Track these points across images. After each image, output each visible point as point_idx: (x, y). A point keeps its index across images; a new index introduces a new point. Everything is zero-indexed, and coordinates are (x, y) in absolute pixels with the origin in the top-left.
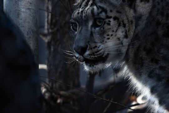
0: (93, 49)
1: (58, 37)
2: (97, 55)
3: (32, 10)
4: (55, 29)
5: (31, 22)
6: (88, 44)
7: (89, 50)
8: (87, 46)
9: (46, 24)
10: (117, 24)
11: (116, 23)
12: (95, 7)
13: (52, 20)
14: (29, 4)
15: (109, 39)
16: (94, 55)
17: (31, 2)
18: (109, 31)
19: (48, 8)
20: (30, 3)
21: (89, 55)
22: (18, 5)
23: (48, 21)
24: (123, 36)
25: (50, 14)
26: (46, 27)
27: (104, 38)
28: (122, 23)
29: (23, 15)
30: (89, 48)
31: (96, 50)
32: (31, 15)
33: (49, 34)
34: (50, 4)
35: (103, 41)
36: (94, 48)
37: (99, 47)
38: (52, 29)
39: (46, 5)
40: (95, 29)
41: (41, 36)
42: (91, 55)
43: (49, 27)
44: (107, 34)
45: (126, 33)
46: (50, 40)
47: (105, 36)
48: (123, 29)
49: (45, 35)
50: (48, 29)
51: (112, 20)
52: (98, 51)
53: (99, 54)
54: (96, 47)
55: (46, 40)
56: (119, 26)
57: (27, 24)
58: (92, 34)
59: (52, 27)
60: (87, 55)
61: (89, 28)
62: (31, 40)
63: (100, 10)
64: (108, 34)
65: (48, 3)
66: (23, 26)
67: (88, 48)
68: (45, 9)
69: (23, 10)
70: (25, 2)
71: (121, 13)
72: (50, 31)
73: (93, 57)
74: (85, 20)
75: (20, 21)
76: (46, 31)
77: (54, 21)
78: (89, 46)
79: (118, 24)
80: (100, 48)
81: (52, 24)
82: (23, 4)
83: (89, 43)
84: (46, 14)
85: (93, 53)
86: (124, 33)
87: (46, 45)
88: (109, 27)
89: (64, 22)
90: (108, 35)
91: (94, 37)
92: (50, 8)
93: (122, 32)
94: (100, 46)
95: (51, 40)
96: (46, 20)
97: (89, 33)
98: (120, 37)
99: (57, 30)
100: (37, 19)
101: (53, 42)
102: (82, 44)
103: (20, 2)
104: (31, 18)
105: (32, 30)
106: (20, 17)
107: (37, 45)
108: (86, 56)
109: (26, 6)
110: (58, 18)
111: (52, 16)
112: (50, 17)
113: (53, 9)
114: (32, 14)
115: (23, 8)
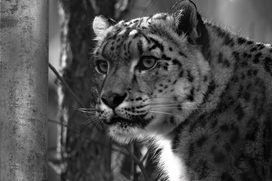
0: (135, 101)
1: (79, 165)
2: (138, 112)
3: (36, 122)
4: (74, 153)
5: (34, 141)
6: (128, 92)
7: (127, 101)
8: (126, 95)
9: (59, 145)
10: (177, 71)
11: (176, 69)
12: (144, 40)
13: (68, 139)
14: (32, 112)
15: (161, 91)
16: (134, 112)
17: (35, 109)
18: (164, 80)
19: (62, 119)
20: (34, 111)
21: (126, 109)
22: (14, 113)
23: (62, 140)
24: (184, 96)
25: (65, 129)
26: (59, 150)
27: (155, 88)
28: (186, 72)
29: (22, 130)
30: (129, 98)
31: (139, 103)
32: (34, 130)
33: (63, 160)
34: (66, 112)
35: (152, 94)
36: (137, 99)
37: (144, 101)
38: (68, 152)
39: (59, 114)
40: (140, 72)
41: (51, 164)
42: (129, 110)
43: (64, 149)
44: (160, 83)
45: (192, 92)
46: (64, 171)
47: (157, 85)
48: (188, 84)
49: (57, 162)
50: (62, 153)
51: (170, 63)
52: (142, 107)
53: (142, 112)
54: (140, 99)
55: (59, 170)
56: (181, 75)
57: (28, 144)
58: (135, 78)
59: (69, 149)
60: (123, 108)
61: (132, 70)
62: (34, 169)
63: (152, 44)
64: (162, 83)
65: (61, 112)
66: (22, 148)
67: (126, 98)
68: (58, 120)
69: (22, 121)
70: (25, 109)
71: (186, 56)
72: (66, 155)
73: (129, 115)
74: (125, 59)
75: (17, 139)
76: (59, 156)
77: (71, 139)
78: (128, 95)
79: (179, 72)
80: (146, 102)
81: (69, 144)
82: (22, 112)
83: (130, 91)
84: (59, 128)
85: (133, 108)
86: (188, 92)
87: (59, 178)
88: (166, 73)
89: (88, 141)
90: (161, 85)
91: (139, 83)
92: (66, 118)
93: (185, 89)
94: (146, 99)
95: (67, 171)
96: (59, 138)
97: (131, 77)
98: (179, 96)
99: (77, 155)
100: (44, 136)
101: (69, 174)
102: (118, 90)
103: (17, 110)
104: (35, 134)
105: (36, 154)
106: (18, 132)
107: (44, 178)
108: (120, 111)
109: (27, 115)
110: (78, 135)
111: (68, 131)
112: (65, 133)
113: (69, 120)
114: (37, 127)
115: (23, 118)
